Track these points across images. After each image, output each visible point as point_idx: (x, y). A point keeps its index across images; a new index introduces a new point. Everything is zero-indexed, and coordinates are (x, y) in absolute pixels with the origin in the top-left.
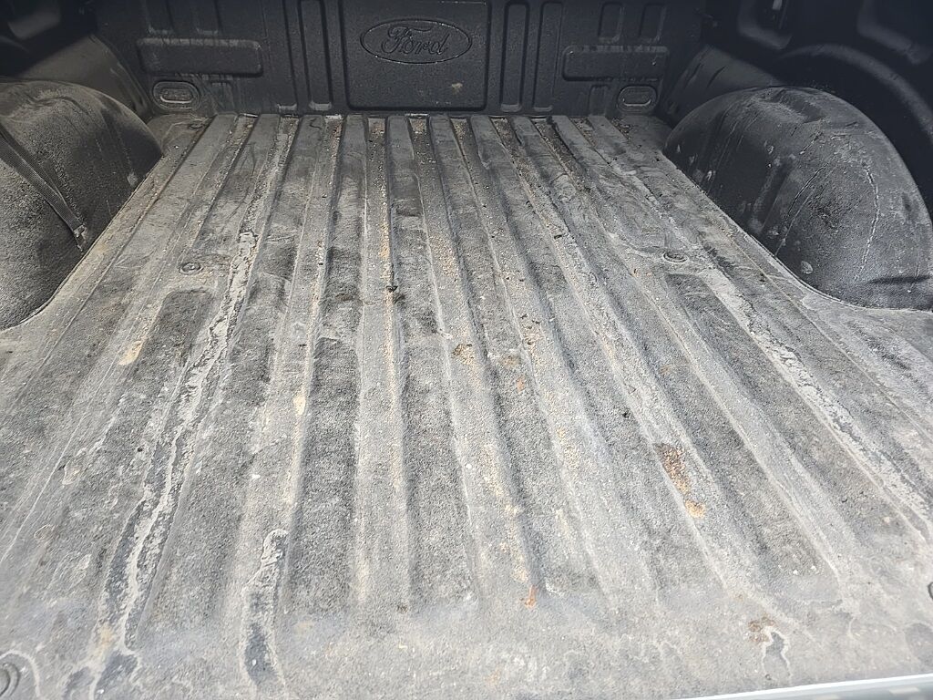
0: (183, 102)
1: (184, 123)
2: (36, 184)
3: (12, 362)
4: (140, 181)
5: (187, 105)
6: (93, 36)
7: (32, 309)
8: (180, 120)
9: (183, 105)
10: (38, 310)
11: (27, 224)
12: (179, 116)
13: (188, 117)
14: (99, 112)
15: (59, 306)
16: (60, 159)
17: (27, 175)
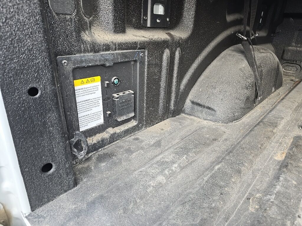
0: (292, 72)
1: (289, 79)
2: (255, 76)
3: (224, 137)
4: (275, 91)
5: (293, 73)
6: (271, 44)
7: (234, 120)
8: (288, 78)
9: (291, 73)
10: (236, 121)
11: (247, 89)
12: (287, 77)
13: (291, 77)
14: (277, 61)
15: (243, 123)
16: (265, 70)
17: (254, 72)
